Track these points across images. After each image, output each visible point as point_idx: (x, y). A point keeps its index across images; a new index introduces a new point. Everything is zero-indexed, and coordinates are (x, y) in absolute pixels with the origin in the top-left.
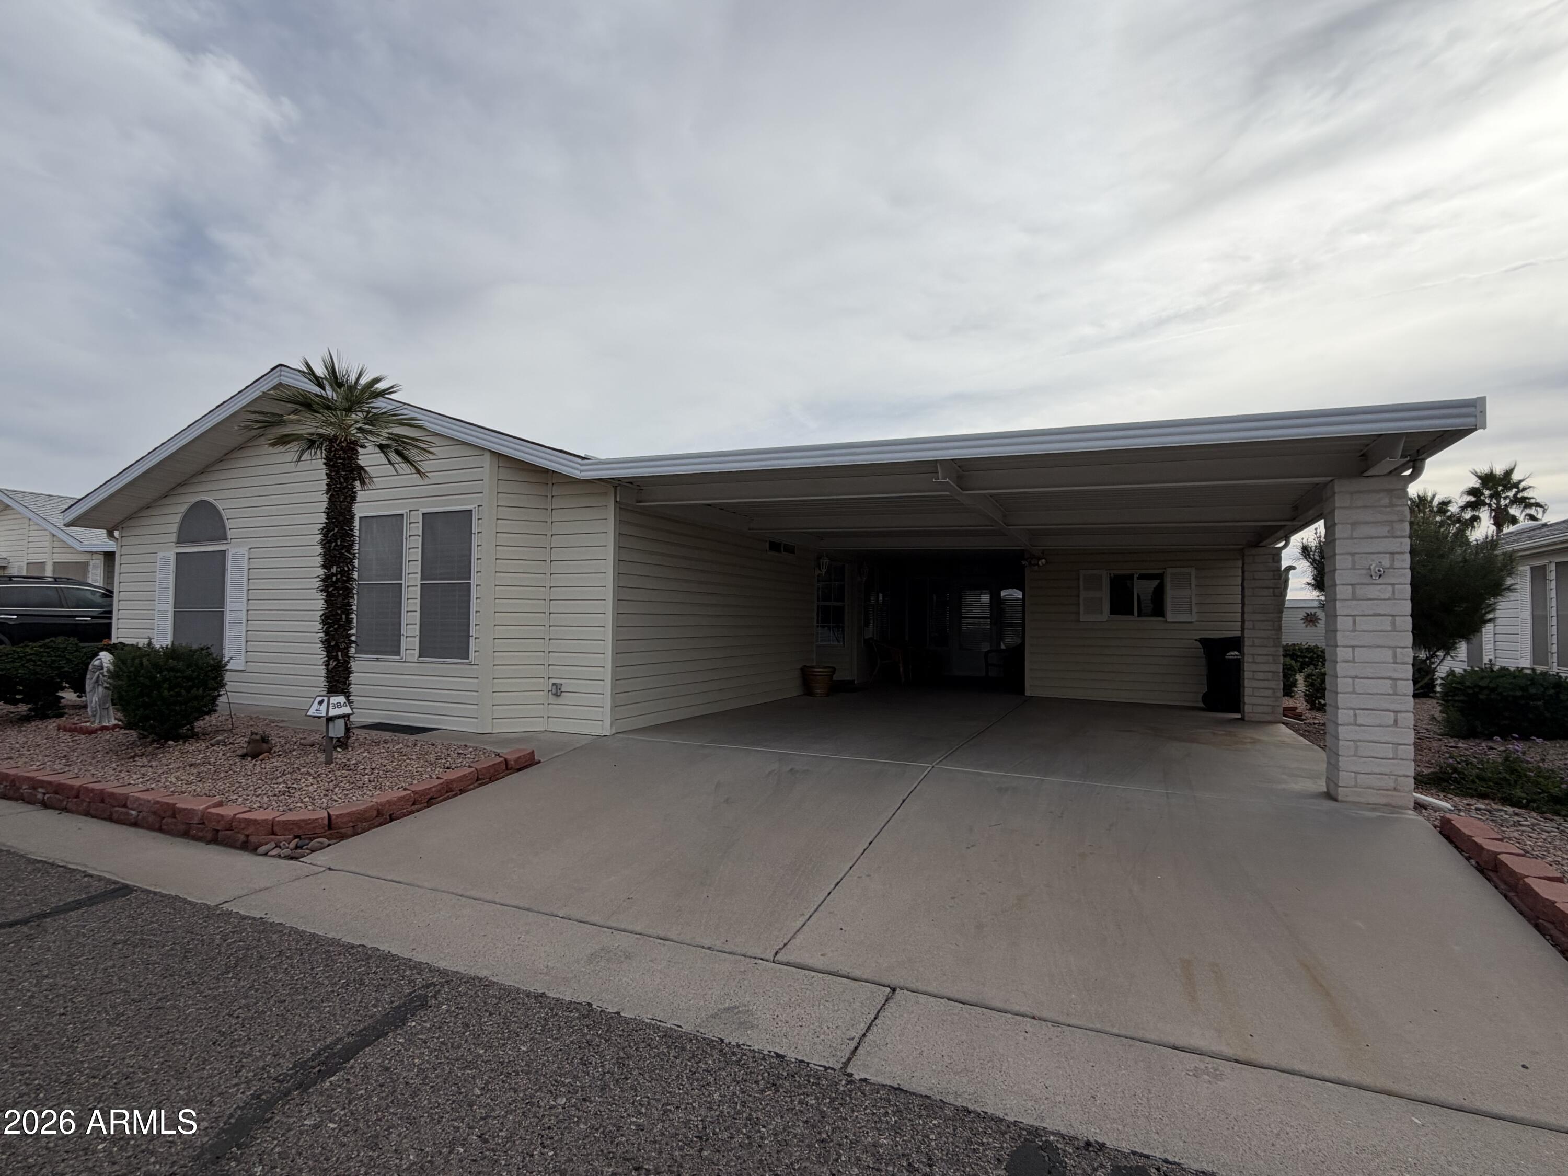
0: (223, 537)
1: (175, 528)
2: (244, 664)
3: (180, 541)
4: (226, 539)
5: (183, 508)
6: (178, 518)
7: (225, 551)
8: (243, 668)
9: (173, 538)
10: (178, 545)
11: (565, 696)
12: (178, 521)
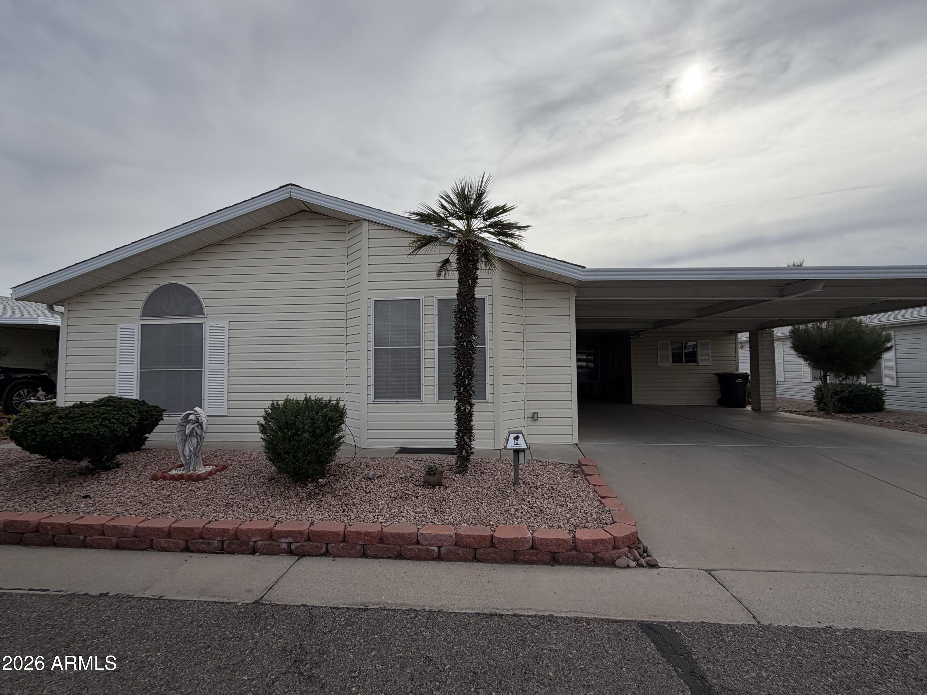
0: (200, 312)
1: (141, 304)
2: (226, 411)
3: (145, 314)
4: (203, 314)
5: (151, 289)
6: (145, 297)
7: (202, 323)
8: (226, 414)
9: (139, 312)
10: (143, 318)
11: (540, 422)
12: (144, 299)
